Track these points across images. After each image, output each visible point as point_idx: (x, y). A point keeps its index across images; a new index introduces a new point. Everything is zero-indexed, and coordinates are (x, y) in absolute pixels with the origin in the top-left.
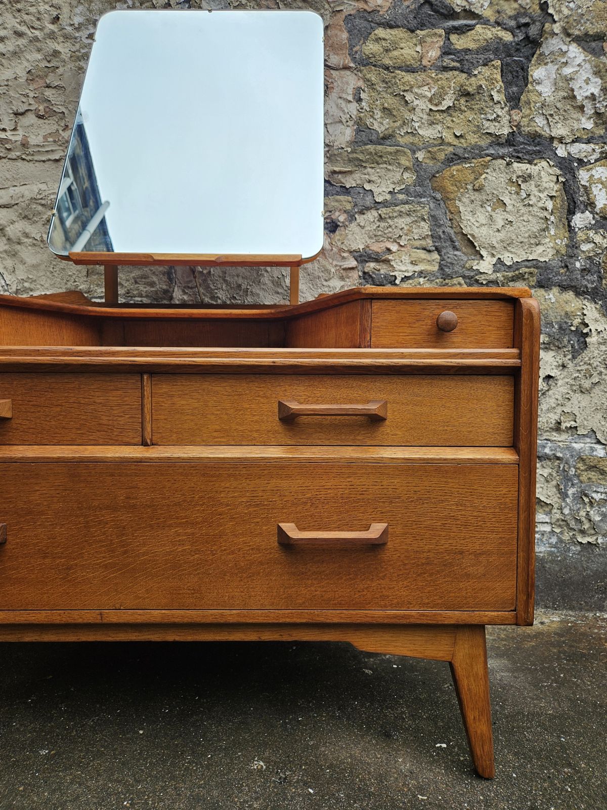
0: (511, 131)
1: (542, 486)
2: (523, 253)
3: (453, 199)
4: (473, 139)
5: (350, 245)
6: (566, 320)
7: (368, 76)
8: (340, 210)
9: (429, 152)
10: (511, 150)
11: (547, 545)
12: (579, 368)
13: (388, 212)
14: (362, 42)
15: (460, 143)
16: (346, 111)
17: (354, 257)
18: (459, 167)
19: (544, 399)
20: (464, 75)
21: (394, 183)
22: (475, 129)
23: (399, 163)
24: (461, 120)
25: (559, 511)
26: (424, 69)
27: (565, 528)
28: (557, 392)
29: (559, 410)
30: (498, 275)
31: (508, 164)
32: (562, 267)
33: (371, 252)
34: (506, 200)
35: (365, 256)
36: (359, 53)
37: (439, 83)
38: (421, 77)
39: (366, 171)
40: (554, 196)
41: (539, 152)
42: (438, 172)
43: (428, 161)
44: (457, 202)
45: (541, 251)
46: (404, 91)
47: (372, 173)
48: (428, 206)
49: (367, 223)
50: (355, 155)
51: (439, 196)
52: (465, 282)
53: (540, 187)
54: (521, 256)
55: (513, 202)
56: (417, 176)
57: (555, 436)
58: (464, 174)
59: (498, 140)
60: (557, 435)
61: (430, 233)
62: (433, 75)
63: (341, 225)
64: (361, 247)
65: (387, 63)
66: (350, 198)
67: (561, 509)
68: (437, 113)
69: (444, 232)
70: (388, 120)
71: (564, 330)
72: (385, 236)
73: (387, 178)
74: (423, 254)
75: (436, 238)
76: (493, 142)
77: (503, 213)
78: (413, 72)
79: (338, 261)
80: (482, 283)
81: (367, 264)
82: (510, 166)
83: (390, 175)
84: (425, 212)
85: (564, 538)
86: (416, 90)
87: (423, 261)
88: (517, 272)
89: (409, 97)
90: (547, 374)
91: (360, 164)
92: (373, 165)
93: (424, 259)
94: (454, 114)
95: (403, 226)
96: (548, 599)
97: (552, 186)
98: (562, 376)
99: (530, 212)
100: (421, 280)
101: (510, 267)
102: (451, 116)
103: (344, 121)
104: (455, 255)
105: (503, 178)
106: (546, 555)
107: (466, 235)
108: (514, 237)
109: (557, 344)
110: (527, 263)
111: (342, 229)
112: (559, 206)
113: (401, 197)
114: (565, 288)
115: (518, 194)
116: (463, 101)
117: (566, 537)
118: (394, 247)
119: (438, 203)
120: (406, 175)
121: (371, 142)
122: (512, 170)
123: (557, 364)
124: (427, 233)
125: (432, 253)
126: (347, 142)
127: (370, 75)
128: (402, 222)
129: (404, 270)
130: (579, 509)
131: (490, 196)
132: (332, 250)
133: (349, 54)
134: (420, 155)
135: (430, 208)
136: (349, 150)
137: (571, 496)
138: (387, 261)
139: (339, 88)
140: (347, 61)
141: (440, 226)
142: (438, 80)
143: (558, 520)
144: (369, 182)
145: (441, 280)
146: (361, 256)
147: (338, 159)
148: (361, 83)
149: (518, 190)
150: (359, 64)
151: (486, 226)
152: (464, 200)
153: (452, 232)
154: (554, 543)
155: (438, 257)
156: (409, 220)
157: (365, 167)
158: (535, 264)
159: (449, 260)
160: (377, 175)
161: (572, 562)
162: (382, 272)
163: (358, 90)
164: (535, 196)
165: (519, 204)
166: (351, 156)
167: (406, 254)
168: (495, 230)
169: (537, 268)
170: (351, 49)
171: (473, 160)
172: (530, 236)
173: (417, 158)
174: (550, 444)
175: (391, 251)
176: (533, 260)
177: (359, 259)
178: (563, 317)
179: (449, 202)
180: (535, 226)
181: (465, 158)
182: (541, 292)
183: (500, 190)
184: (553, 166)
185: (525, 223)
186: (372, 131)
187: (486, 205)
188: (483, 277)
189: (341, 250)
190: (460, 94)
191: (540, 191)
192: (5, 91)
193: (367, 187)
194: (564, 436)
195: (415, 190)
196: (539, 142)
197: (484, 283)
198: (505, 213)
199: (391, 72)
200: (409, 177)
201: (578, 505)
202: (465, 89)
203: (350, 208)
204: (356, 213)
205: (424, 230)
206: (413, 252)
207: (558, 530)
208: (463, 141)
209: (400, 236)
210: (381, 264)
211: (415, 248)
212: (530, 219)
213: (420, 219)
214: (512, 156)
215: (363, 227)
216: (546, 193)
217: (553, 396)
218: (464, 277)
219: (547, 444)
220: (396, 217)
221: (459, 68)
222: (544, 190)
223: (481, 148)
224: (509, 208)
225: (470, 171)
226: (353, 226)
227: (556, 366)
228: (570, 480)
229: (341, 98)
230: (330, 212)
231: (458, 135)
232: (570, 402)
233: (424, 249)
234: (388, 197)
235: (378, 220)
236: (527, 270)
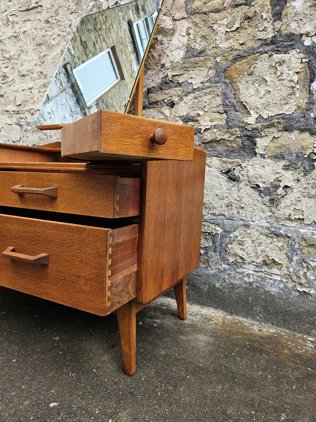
0: (274, 35)
1: (277, 252)
2: (277, 110)
3: (236, 82)
4: (250, 44)
5: (179, 113)
6: (302, 151)
7: (194, 20)
8: (176, 95)
9: (224, 56)
10: (273, 47)
11: (277, 288)
12: (308, 182)
13: (199, 93)
14: (192, 2)
15: (243, 48)
16: (182, 41)
17: (181, 119)
18: (240, 62)
19: (283, 200)
20: (248, 7)
21: (204, 77)
22: (252, 38)
23: (206, 66)
24: (244, 34)
25: (286, 269)
26: (225, 9)
27: (290, 280)
28: (292, 196)
29: (293, 207)
30: (258, 124)
31: (270, 56)
32: (302, 117)
33: (190, 116)
34: (268, 78)
35: (187, 119)
36: (190, 8)
37: (233, 15)
38: (222, 14)
39: (189, 73)
40: (299, 72)
41: (292, 45)
42: (228, 67)
43: (223, 62)
44: (238, 83)
45: (287, 108)
46: (212, 24)
47: (192, 73)
48: (221, 88)
49: (189, 101)
50: (184, 65)
51: (228, 81)
52: (239, 130)
53: (290, 68)
54: (274, 112)
55: (272, 79)
56: (216, 71)
57: (288, 223)
58: (243, 66)
59: (265, 42)
60: (290, 223)
61: (222, 103)
62: (230, 11)
63: (176, 103)
64: (185, 114)
65: (205, 10)
66: (181, 89)
67: (288, 268)
68: (231, 33)
69: (230, 102)
70: (204, 42)
71: (299, 157)
72: (197, 107)
73: (200, 75)
74: (217, 115)
75: (225, 106)
76: (262, 44)
77: (265, 87)
78: (219, 12)
79: (174, 122)
80: (249, 130)
81: (188, 123)
82: (272, 57)
83: (202, 73)
84: (219, 92)
85: (288, 286)
86: (219, 22)
87: (216, 119)
88: (270, 123)
89: (215, 27)
90: (285, 185)
91: (186, 69)
92: (193, 69)
93: (218, 118)
94: (241, 31)
95: (207, 100)
96: (274, 320)
97: (298, 66)
98: (297, 186)
99: (282, 84)
100: (215, 130)
101: (266, 119)
102: (239, 32)
103: (180, 47)
104: (235, 115)
105: (267, 65)
106: (276, 294)
107: (243, 102)
108: (271, 101)
109: (294, 166)
110: (278, 116)
111: (176, 105)
112: (302, 78)
113: (207, 84)
114: (302, 131)
115: (275, 74)
116: (246, 23)
117: (290, 285)
118: (201, 113)
119: (227, 85)
120: (210, 72)
121: (194, 56)
122: (272, 59)
123: (293, 179)
124: (220, 103)
125: (223, 114)
126: (181, 58)
127: (195, 19)
128: (206, 98)
129: (206, 125)
130: (299, 270)
131: (258, 77)
132: (171, 117)
133: (185, 11)
134: (218, 59)
135: (222, 89)
136: (182, 62)
137: (295, 261)
138: (197, 121)
139: (179, 30)
140: (183, 15)
141: (228, 98)
142: (232, 14)
143: (285, 274)
144: (191, 78)
145: (226, 129)
146: (185, 119)
147: (176, 68)
148: (190, 25)
149: (275, 71)
150: (190, 15)
151: (255, 96)
152: (242, 81)
153: (234, 101)
154: (282, 288)
155: (226, 116)
156: (210, 97)
157: (189, 71)
158: (283, 116)
159: (231, 118)
160: (195, 74)
161: (292, 301)
162: (195, 127)
163: (188, 29)
164: (286, 74)
165: (276, 79)
166: (182, 66)
167: (208, 116)
168: (260, 97)
169: (284, 119)
170: (186, 8)
171: (249, 57)
172: (281, 99)
173: (216, 61)
174: (284, 228)
175: (200, 115)
176: (282, 114)
177: (184, 121)
178: (300, 149)
179: (234, 84)
180: (285, 92)
181: (244, 57)
182: (287, 133)
183: (264, 73)
184: (300, 52)
185: (278, 91)
186: (195, 50)
187: (255, 83)
188: (249, 126)
189: (175, 116)
190: (245, 18)
191: (289, 70)
192: (54, 61)
193: (190, 81)
194: (294, 224)
195: (215, 80)
196: (292, 38)
197: (250, 130)
198: (267, 86)
199: (208, 15)
200: (212, 72)
201: (299, 267)
202: (247, 16)
203: (181, 94)
204: (183, 96)
205: (218, 102)
206: (212, 115)
207: (284, 280)
208: (244, 46)
209: (205, 106)
210: (195, 122)
211: (213, 112)
212: (282, 88)
213: (216, 96)
214: (274, 50)
215: (186, 103)
216: (293, 71)
217: (289, 199)
218: (239, 127)
219: (283, 227)
220: (203, 96)
221: (244, 3)
222: (292, 69)
223: (254, 49)
224: (269, 83)
225: (247, 64)
226: (182, 103)
227: (293, 180)
228: (295, 251)
229: (180, 35)
230: (171, 97)
231: (241, 43)
232: (300, 203)
233: (218, 112)
234: (200, 85)
235: (194, 99)
236: (277, 121)
